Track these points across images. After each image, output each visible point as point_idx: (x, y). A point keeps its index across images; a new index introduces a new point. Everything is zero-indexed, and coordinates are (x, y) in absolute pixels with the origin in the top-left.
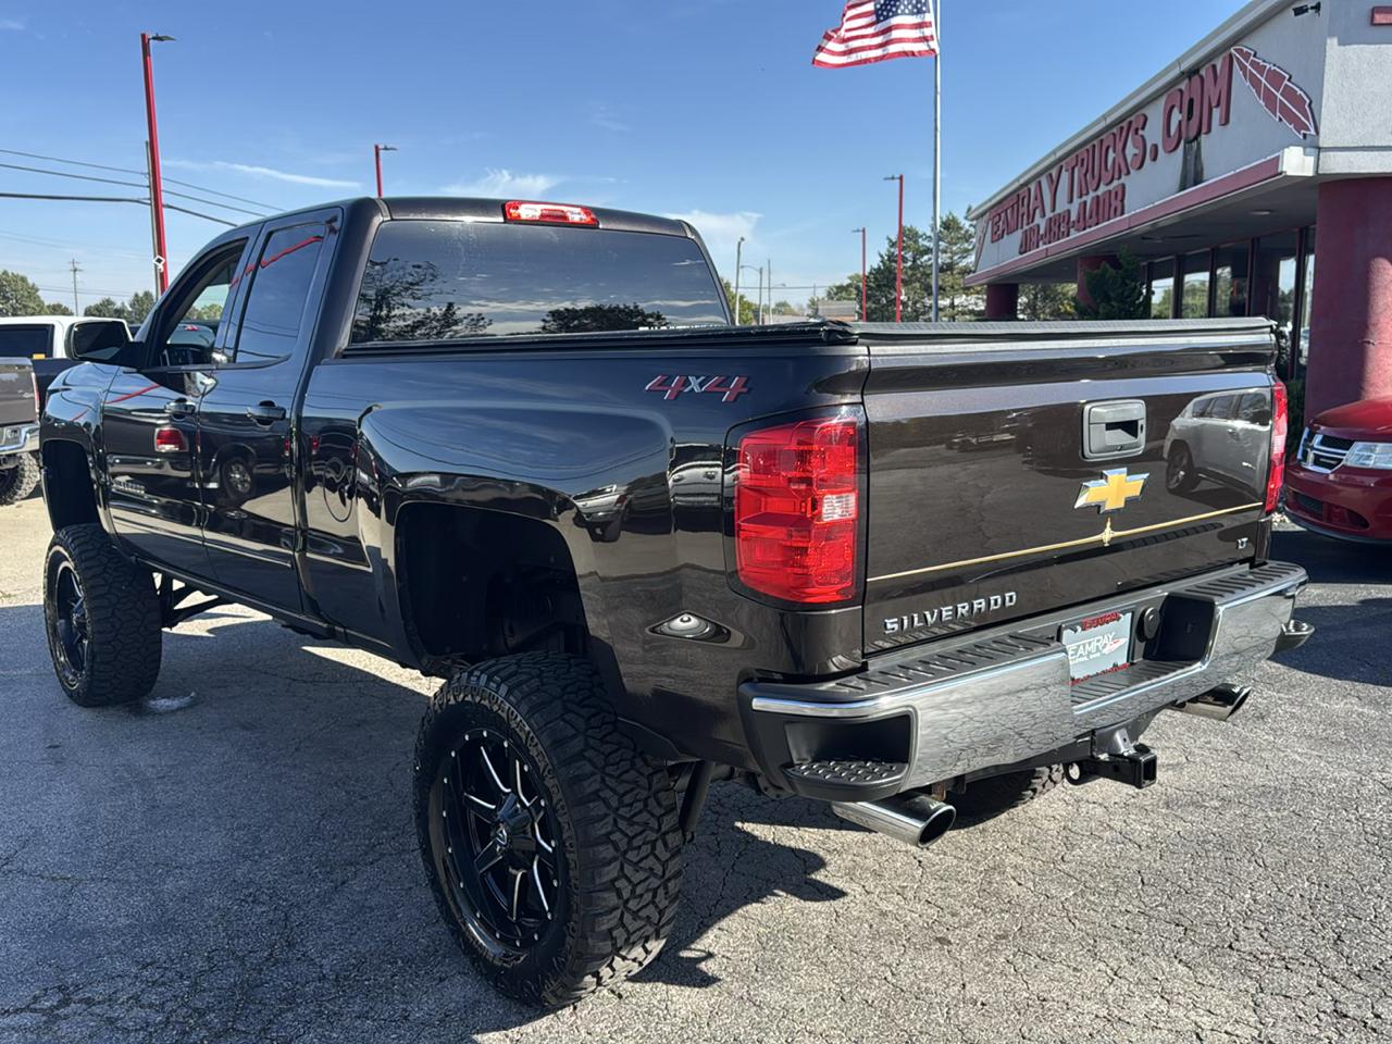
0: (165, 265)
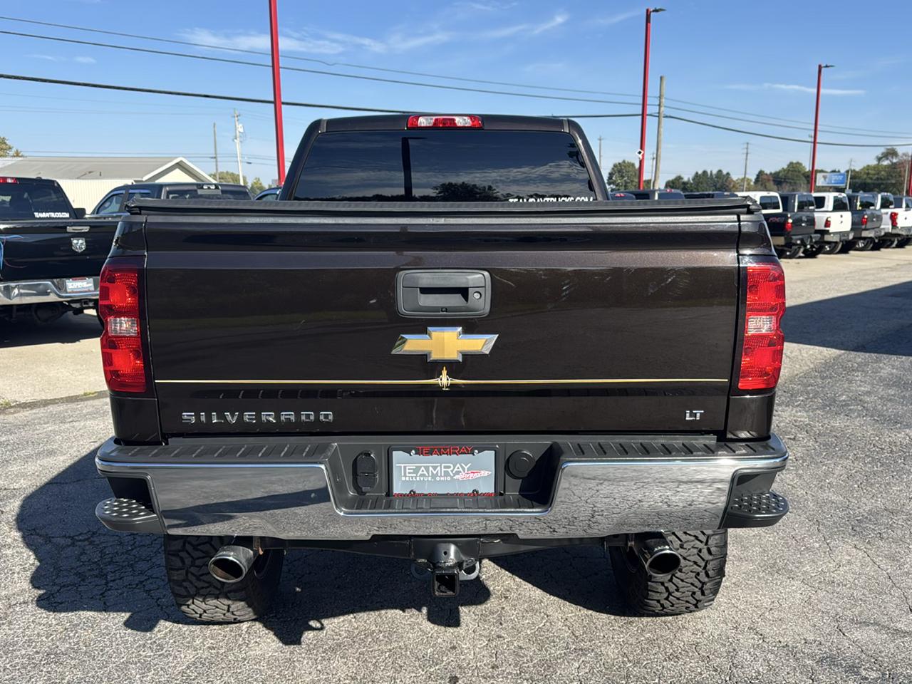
0: (643, 155)
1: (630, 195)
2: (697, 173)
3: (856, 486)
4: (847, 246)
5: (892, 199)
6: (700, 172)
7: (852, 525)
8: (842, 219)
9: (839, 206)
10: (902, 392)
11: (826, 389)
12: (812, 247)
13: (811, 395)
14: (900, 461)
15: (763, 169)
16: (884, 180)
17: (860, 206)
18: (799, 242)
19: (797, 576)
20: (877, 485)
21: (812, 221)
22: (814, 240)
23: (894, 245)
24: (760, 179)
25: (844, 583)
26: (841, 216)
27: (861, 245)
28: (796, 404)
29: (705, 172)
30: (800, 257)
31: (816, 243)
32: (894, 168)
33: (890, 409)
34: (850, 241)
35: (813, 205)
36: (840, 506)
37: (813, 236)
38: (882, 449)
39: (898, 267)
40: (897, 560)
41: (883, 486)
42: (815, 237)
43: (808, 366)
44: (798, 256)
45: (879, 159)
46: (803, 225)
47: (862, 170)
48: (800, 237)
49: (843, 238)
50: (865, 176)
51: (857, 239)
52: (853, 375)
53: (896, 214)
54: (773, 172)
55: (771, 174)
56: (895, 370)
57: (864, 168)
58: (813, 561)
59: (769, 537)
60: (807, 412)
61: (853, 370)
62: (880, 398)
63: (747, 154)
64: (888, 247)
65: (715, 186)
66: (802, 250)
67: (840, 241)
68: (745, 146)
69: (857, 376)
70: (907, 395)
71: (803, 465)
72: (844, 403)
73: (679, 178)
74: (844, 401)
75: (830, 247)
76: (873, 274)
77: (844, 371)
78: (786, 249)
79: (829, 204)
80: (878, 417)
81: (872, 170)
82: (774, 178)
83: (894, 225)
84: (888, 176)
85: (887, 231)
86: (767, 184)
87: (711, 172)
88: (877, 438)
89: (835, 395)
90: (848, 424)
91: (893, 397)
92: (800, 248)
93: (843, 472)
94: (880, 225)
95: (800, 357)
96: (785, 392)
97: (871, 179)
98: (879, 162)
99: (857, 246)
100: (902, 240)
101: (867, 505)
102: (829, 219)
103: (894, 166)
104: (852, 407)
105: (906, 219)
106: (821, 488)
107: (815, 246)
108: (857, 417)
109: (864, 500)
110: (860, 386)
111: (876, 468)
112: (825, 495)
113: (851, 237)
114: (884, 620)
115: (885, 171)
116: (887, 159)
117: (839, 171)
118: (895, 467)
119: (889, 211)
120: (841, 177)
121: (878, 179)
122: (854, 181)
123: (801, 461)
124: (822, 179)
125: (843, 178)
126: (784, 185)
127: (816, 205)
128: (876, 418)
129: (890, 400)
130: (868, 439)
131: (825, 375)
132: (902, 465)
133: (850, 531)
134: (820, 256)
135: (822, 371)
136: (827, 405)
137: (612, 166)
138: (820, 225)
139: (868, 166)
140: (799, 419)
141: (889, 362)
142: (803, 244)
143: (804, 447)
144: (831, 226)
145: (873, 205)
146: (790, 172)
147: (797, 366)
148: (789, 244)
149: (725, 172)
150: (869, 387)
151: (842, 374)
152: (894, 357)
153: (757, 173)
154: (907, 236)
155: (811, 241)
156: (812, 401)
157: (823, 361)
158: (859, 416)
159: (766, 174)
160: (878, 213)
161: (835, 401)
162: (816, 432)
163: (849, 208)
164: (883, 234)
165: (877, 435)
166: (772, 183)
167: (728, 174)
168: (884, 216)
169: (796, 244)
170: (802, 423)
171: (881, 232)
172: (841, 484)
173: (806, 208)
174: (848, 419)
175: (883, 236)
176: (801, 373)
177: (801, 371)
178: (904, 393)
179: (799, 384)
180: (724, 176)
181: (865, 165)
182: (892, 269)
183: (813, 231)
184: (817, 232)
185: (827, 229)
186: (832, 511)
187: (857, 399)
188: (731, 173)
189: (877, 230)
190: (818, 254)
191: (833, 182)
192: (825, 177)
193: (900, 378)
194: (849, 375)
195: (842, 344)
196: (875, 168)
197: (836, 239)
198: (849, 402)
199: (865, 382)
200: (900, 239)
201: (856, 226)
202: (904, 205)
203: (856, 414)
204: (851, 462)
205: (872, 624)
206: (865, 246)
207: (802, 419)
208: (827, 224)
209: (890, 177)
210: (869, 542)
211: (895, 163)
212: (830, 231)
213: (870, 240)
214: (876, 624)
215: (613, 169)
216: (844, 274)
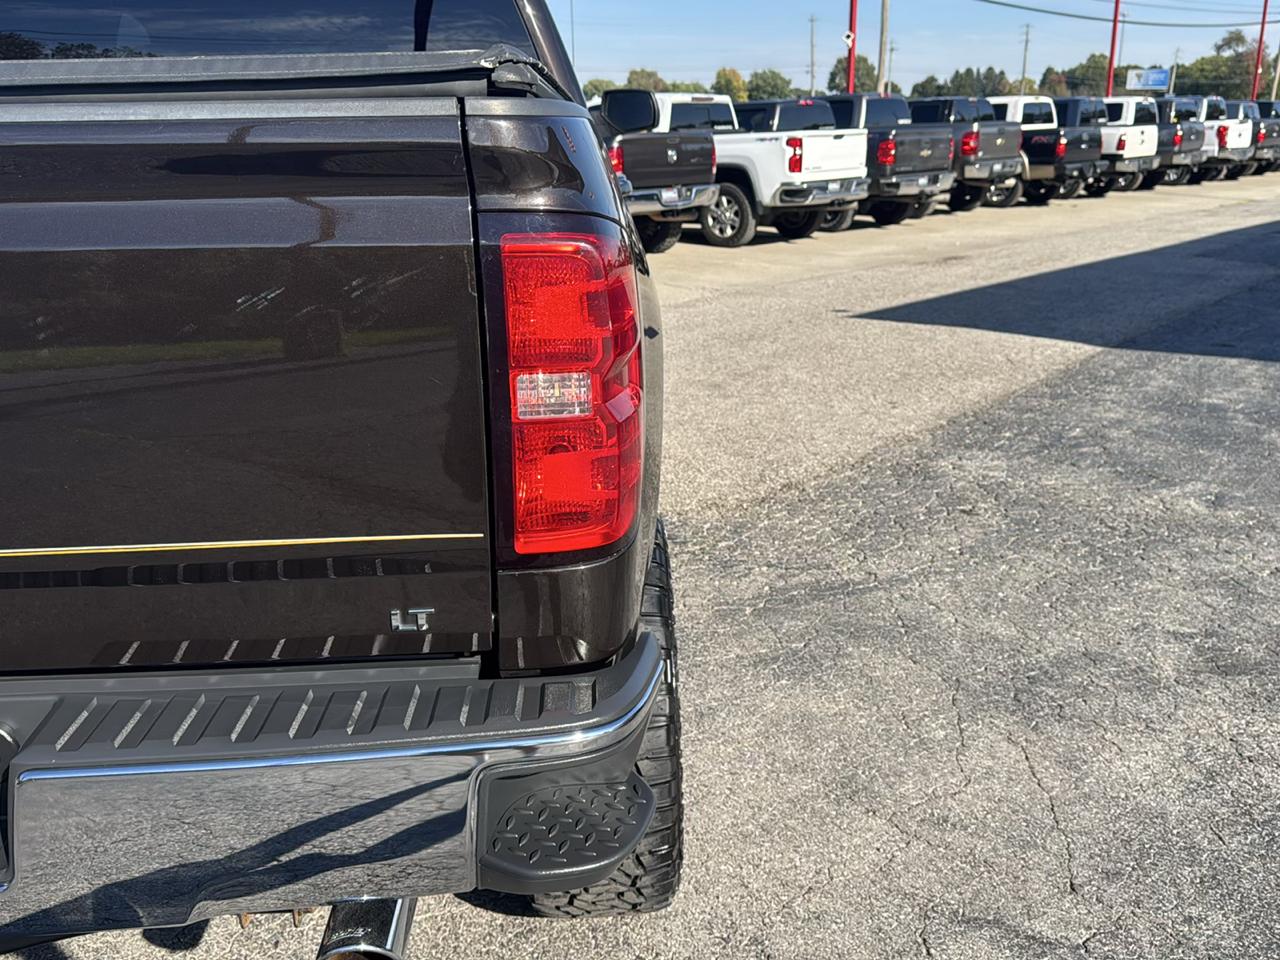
0: (853, 41)
1: (824, 102)
2: (957, 72)
3: (1047, 604)
4: (1151, 179)
5: (1223, 106)
6: (962, 70)
7: (1017, 690)
8: (1143, 137)
9: (1143, 117)
10: (1173, 419)
11: (1053, 417)
12: (1097, 180)
13: (1026, 428)
14: (1136, 553)
15: (1052, 66)
16: (1225, 79)
17: (1175, 117)
18: (1075, 173)
19: (884, 807)
20: (1084, 603)
21: (1096, 141)
22: (1099, 171)
23: (1222, 176)
24: (1047, 81)
25: (966, 822)
26: (1142, 133)
27: (1172, 176)
28: (996, 445)
29: (969, 71)
30: (1080, 197)
31: (1102, 174)
32: (1240, 61)
33: (1149, 452)
34: (1155, 171)
35: (1104, 116)
36: (1007, 647)
37: (1098, 163)
38: (1113, 528)
39: (1222, 209)
40: (1077, 766)
41: (1093, 605)
42: (1101, 166)
43: (1037, 376)
44: (1075, 195)
45: (1219, 48)
46: (1083, 146)
47: (1194, 64)
48: (1079, 165)
49: (1143, 167)
50: (1198, 74)
51: (1166, 167)
52: (1104, 391)
53: (1225, 129)
54: (1066, 69)
55: (1063, 72)
56: (1171, 382)
57: (1197, 61)
58: (924, 772)
59: (862, 716)
60: (1010, 459)
61: (1106, 382)
62: (1134, 432)
63: (1027, 42)
64: (1212, 179)
65: (983, 91)
66: (1082, 185)
67: (1139, 171)
68: (1025, 29)
69: (1109, 393)
70: (1179, 426)
71: (968, 564)
72: (1073, 443)
73: (932, 80)
74: (1075, 438)
75: (1125, 181)
76: (1181, 222)
77: (1092, 383)
78: (1057, 184)
79: (1129, 114)
80: (1123, 467)
81: (1207, 64)
82: (1068, 78)
83: (1222, 145)
84: (1230, 73)
85: (1210, 155)
86: (1058, 89)
87: (978, 70)
88: (1110, 508)
89: (1064, 426)
90: (1070, 481)
91: (1155, 430)
92: (1077, 183)
93: (1033, 576)
94: (1201, 146)
95: (1028, 361)
96: (985, 423)
97: (1206, 77)
98: (1218, 53)
99: (1166, 178)
100: (1235, 167)
101: (1057, 643)
102: (1123, 138)
103: (1239, 57)
104: (1085, 450)
105: (1240, 135)
106: (985, 610)
107: (1103, 179)
108: (1088, 467)
109: (1052, 634)
110: (1110, 410)
111: (1091, 568)
112: (987, 624)
113: (1156, 164)
114: (1014, 912)
115: (1226, 65)
116: (1230, 48)
117: (1160, 67)
118: (1125, 563)
119: (1216, 124)
120: (1162, 76)
121: (1215, 78)
122: (1182, 81)
123: (968, 556)
124: (1135, 80)
125: (1165, 78)
126: (1081, 88)
127: (1110, 115)
128: (1119, 468)
129: (1150, 436)
130: (1095, 510)
131: (1059, 391)
132: (1139, 560)
133: (1009, 701)
134: (1111, 194)
135: (1056, 385)
136: (1046, 447)
137: (835, 62)
138: (1109, 147)
139: (1203, 59)
140: (991, 474)
141: (1165, 366)
142: (1083, 176)
143: (982, 526)
144: (1126, 148)
145: (1194, 114)
146: (1091, 70)
147: (1020, 377)
148: (1061, 178)
149: (997, 71)
150: (1123, 411)
151: (1086, 389)
152: (1176, 358)
153: (1044, 70)
154: (1241, 161)
155: (1095, 172)
156: (1023, 440)
157: (1062, 367)
158: (1092, 465)
159: (1057, 73)
160: (1198, 127)
161: (1061, 437)
162: (1011, 497)
163: (1157, 120)
164: (1204, 159)
165: (1110, 503)
166: (1064, 86)
167: (1002, 73)
168: (1208, 133)
169: (1072, 177)
170: (993, 480)
171: (1201, 157)
172: (1022, 602)
173: (1093, 121)
174: (1073, 472)
175: (1205, 163)
176: (1022, 388)
177: (1024, 385)
178: (1175, 422)
179: (1012, 409)
180: (996, 76)
181: (1199, 58)
182: (1211, 213)
183: (1098, 156)
184: (1105, 157)
185: (1121, 152)
186: (990, 660)
187: (1097, 436)
188: (1006, 72)
189: (1195, 153)
190: (1107, 191)
191: (1150, 83)
192: (1139, 76)
193: (1176, 395)
194: (1097, 391)
195: (1101, 336)
196: (1211, 61)
197: (1132, 168)
198: (1083, 441)
199: (1118, 403)
200: (1230, 166)
201: (1165, 146)
202: (1241, 115)
203: (1088, 462)
204: (1052, 555)
205: (989, 922)
206: (1178, 178)
207: (996, 474)
208: (1121, 145)
209: (1233, 75)
210: (1035, 728)
211: (1241, 54)
212: (1125, 156)
213: (1186, 169)
214: (998, 922)
215: (836, 66)
216: (1139, 221)
